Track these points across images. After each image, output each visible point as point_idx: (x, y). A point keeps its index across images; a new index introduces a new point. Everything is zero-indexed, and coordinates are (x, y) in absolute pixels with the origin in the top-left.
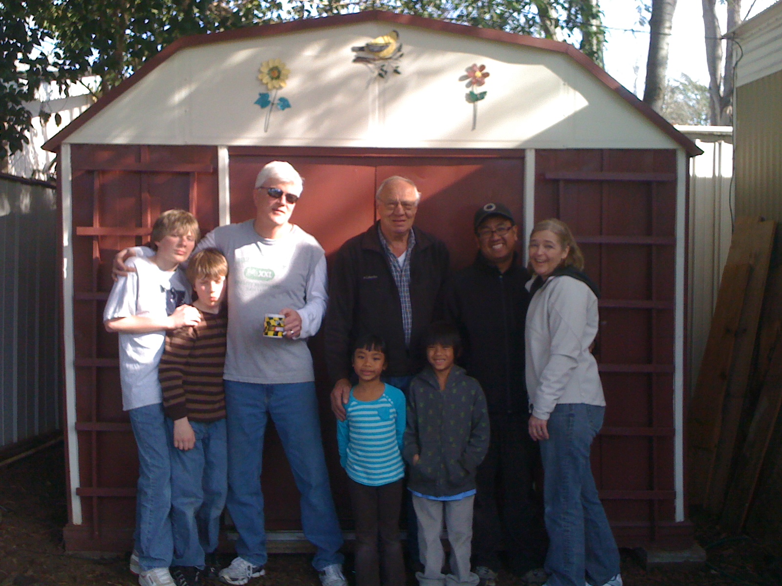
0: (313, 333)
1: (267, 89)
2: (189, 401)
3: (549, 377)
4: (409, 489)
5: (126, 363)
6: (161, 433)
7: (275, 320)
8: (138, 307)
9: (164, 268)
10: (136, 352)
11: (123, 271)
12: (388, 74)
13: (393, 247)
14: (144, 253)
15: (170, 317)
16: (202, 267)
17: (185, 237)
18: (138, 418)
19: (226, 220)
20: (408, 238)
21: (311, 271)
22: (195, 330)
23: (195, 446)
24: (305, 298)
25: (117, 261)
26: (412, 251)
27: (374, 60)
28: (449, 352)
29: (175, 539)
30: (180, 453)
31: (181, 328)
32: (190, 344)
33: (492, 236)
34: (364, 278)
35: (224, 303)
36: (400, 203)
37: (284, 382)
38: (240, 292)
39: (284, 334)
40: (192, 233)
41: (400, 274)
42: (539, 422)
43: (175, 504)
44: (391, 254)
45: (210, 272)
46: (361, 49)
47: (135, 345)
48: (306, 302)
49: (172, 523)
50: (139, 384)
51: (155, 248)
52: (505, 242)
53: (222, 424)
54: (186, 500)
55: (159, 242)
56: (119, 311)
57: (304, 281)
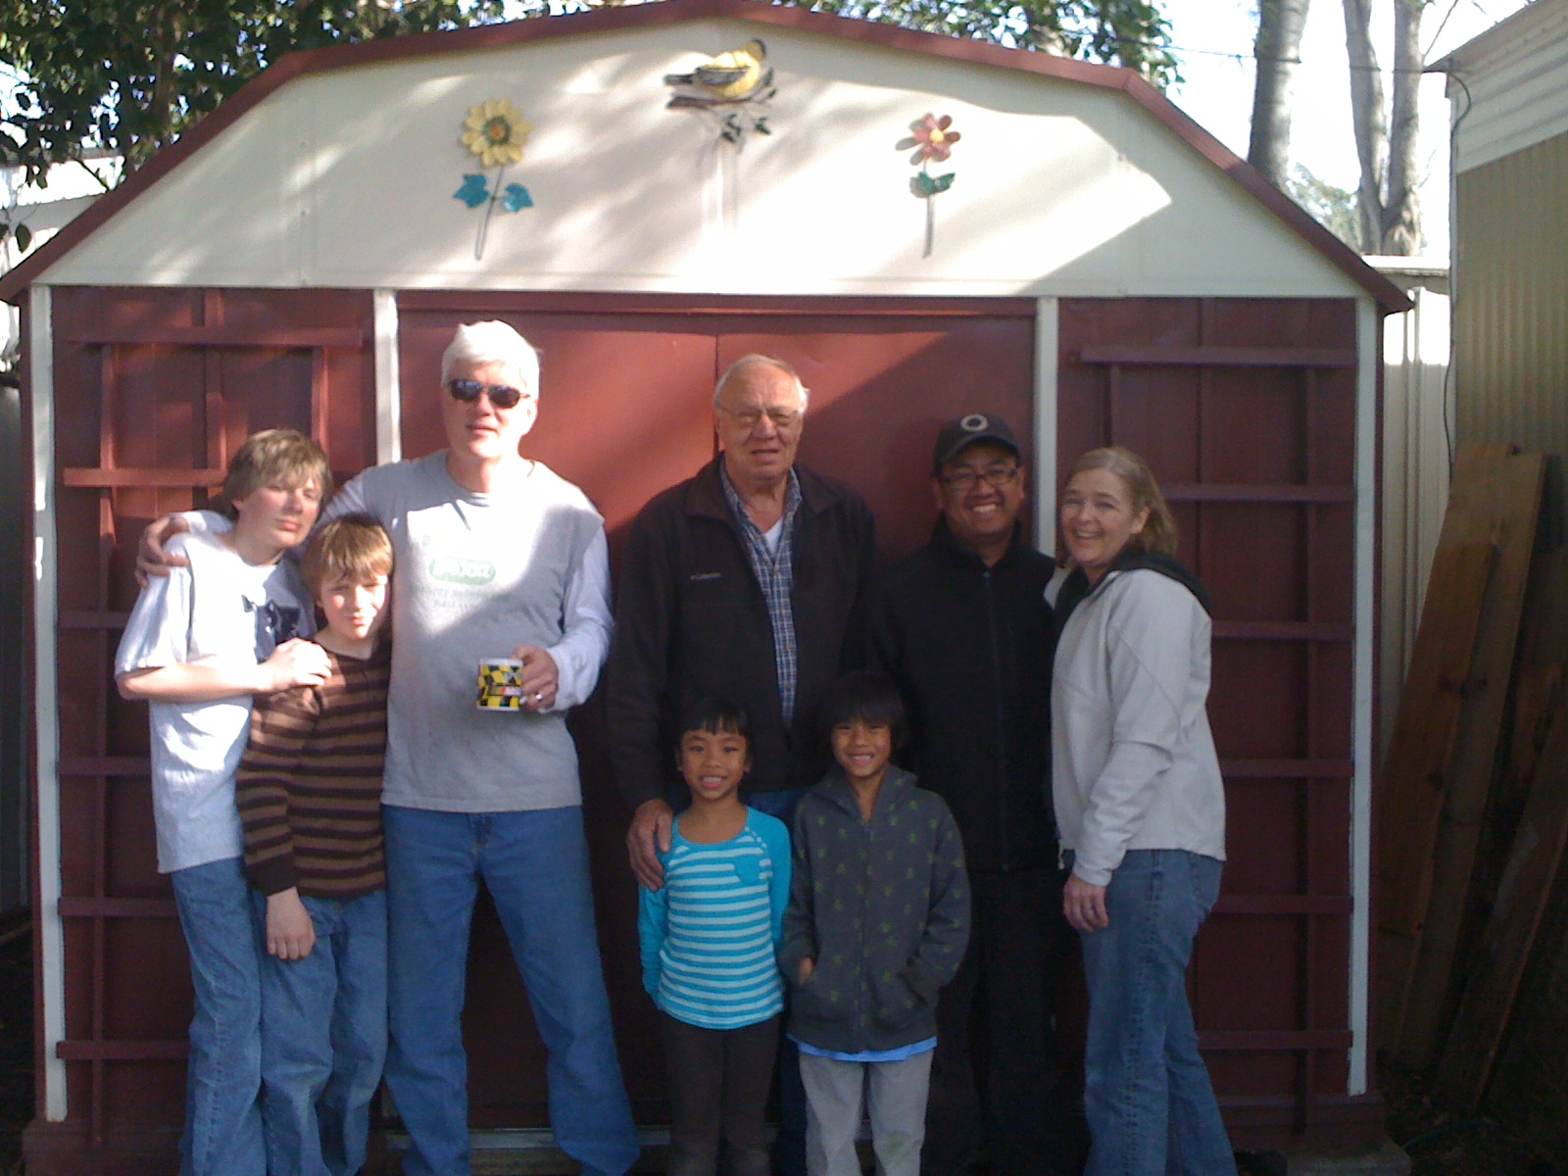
0: (582, 699)
1: (482, 165)
2: (301, 851)
3: (1112, 792)
4: (790, 1037)
5: (164, 768)
6: (240, 922)
7: (503, 672)
8: (192, 646)
9: (253, 559)
10: (187, 743)
11: (161, 566)
12: (742, 134)
13: (755, 511)
14: (208, 526)
15: (264, 666)
16: (335, 554)
17: (299, 493)
18: (189, 890)
19: (391, 452)
20: (787, 491)
21: (574, 564)
22: (317, 696)
23: (315, 950)
24: (561, 623)
25: (146, 544)
26: (795, 517)
27: (714, 103)
28: (880, 739)
29: (269, 1154)
30: (284, 968)
31: (286, 691)
32: (309, 726)
33: (976, 486)
34: (693, 577)
35: (384, 634)
36: (765, 411)
37: (516, 808)
38: (421, 610)
39: (522, 701)
40: (314, 482)
41: (770, 568)
42: (1089, 891)
43: (269, 1078)
44: (750, 524)
45: (353, 566)
46: (686, 79)
47: (185, 728)
48: (563, 632)
49: (263, 1120)
50: (193, 815)
51: (233, 515)
52: (1001, 500)
53: (375, 903)
54: (294, 1069)
55: (242, 500)
56: (149, 652)
57: (560, 585)
